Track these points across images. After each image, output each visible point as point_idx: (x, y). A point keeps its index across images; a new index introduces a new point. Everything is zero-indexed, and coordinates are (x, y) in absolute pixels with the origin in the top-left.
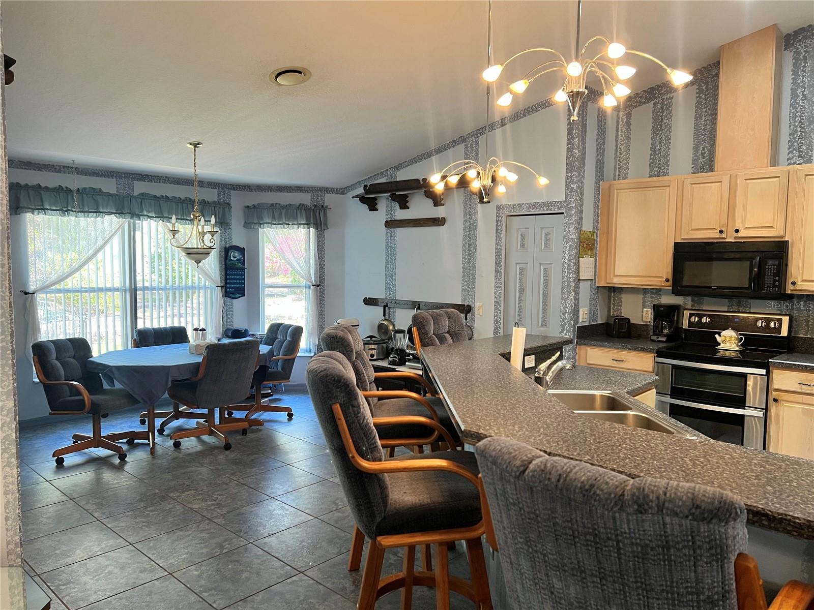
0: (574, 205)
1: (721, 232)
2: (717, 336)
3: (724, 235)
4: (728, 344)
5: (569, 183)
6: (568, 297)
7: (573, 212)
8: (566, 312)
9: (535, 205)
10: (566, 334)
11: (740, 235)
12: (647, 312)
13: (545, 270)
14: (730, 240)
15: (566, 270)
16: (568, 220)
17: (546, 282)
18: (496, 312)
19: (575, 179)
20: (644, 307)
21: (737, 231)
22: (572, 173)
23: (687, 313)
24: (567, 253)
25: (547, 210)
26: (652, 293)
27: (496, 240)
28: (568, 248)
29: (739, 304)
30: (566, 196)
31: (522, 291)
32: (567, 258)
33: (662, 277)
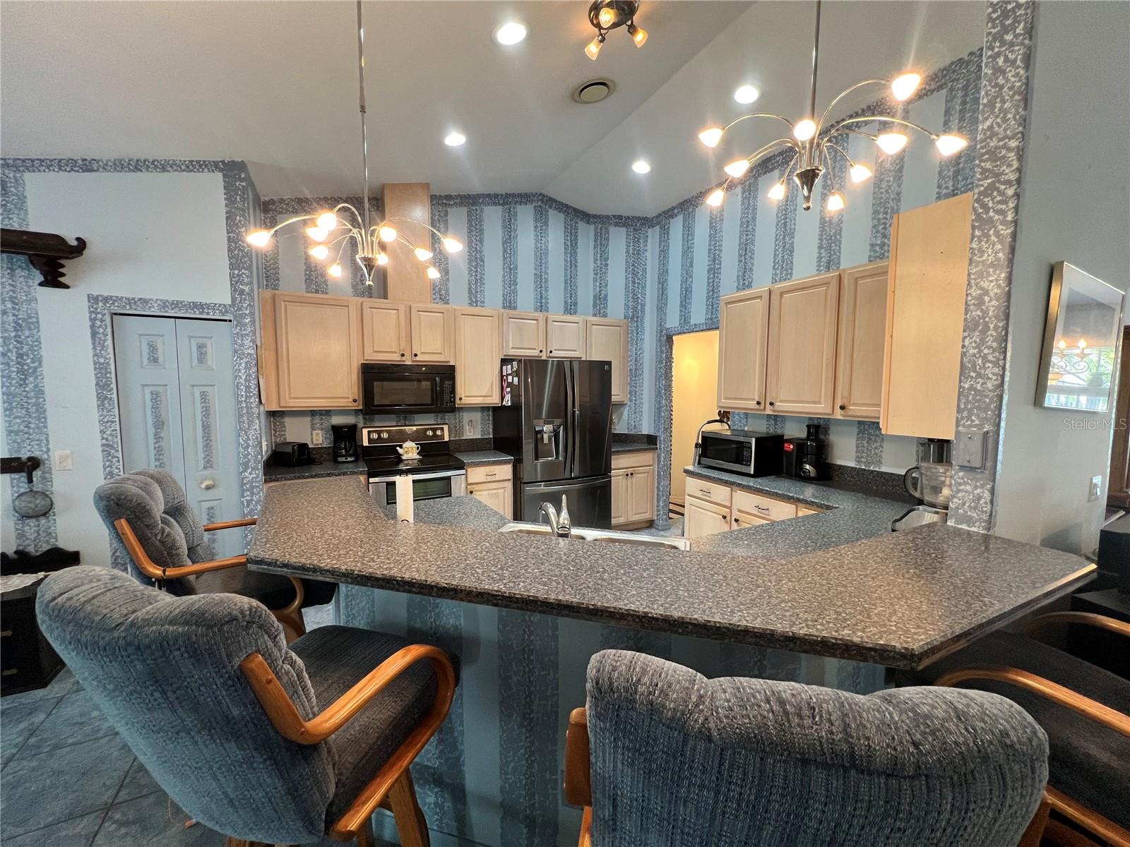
0: (247, 312)
1: (403, 355)
2: (398, 448)
3: (404, 358)
4: (410, 454)
5: (237, 282)
6: (249, 427)
7: (247, 321)
8: (248, 446)
9: (176, 305)
10: (250, 474)
11: (417, 358)
12: (317, 435)
13: (203, 395)
14: (409, 363)
15: (243, 393)
16: (241, 330)
17: (207, 411)
19: (246, 280)
20: (313, 429)
21: (416, 355)
22: (240, 271)
23: (365, 432)
24: (243, 371)
25: (201, 313)
26: (321, 414)
27: (94, 348)
28: (243, 365)
29: (405, 419)
30: (234, 299)
31: (159, 424)
32: (244, 377)
33: (348, 398)
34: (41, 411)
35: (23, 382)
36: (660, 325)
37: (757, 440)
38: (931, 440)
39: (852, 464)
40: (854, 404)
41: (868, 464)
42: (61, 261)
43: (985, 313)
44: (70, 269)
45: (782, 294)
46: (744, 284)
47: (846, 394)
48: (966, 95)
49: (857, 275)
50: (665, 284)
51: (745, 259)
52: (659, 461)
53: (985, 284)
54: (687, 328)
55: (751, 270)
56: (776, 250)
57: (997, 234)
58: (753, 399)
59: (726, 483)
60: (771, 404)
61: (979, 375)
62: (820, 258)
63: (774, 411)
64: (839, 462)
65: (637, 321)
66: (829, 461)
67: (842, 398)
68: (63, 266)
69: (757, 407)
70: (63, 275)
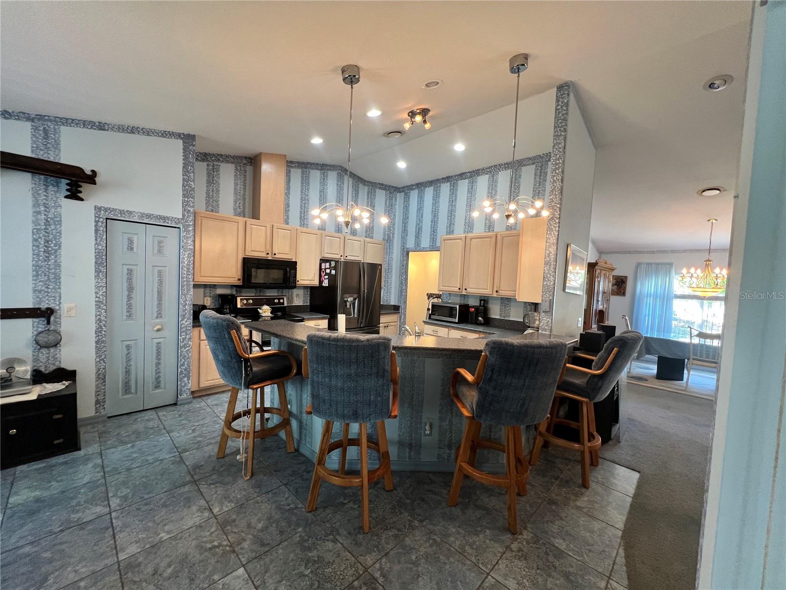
0: (191, 224)
1: (268, 254)
2: (259, 309)
3: (268, 256)
4: (267, 313)
5: (186, 205)
6: (187, 292)
7: (191, 229)
8: (186, 304)
9: (149, 216)
10: (186, 322)
11: (276, 256)
12: (207, 300)
13: (160, 272)
14: (270, 258)
15: (185, 272)
16: (186, 234)
17: (161, 282)
18: (99, 311)
19: (192, 205)
20: (205, 297)
21: (275, 254)
22: (188, 198)
23: (239, 299)
24: (186, 259)
25: (163, 222)
26: (210, 287)
27: (96, 240)
28: (187, 255)
30: (183, 215)
31: (130, 289)
32: (186, 263)
33: (234, 278)
34: (57, 278)
35: (47, 259)
36: (403, 246)
37: (459, 306)
38: (533, 303)
39: (498, 317)
40: (502, 290)
41: (505, 317)
42: (80, 184)
43: (550, 259)
44: (86, 188)
45: (471, 239)
46: (450, 230)
47: (498, 286)
48: (541, 170)
49: (504, 235)
50: (407, 224)
51: (451, 218)
52: (400, 320)
53: (550, 250)
54: (418, 249)
55: (454, 224)
56: (466, 217)
57: (554, 233)
58: (457, 287)
59: (446, 326)
60: (466, 289)
61: (549, 280)
62: (486, 224)
63: (466, 293)
64: (493, 317)
65: (390, 242)
66: (489, 316)
67: (497, 287)
68: (81, 187)
69: (459, 290)
70: (81, 192)
